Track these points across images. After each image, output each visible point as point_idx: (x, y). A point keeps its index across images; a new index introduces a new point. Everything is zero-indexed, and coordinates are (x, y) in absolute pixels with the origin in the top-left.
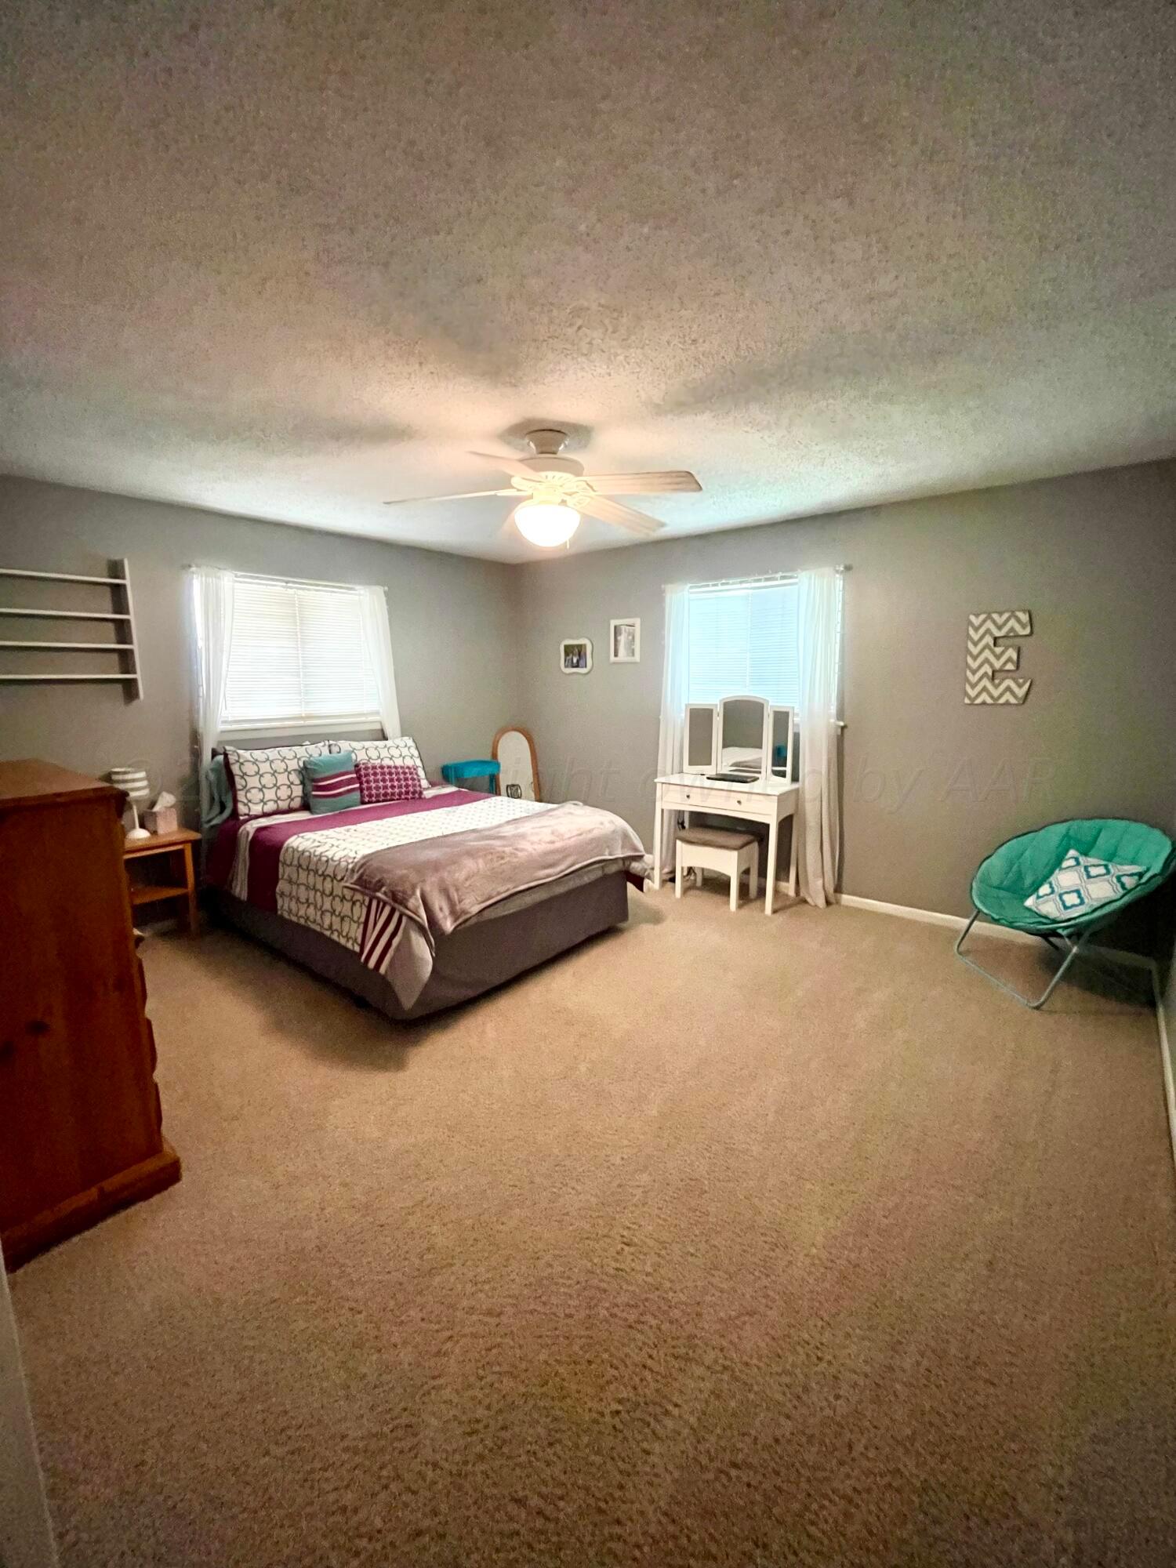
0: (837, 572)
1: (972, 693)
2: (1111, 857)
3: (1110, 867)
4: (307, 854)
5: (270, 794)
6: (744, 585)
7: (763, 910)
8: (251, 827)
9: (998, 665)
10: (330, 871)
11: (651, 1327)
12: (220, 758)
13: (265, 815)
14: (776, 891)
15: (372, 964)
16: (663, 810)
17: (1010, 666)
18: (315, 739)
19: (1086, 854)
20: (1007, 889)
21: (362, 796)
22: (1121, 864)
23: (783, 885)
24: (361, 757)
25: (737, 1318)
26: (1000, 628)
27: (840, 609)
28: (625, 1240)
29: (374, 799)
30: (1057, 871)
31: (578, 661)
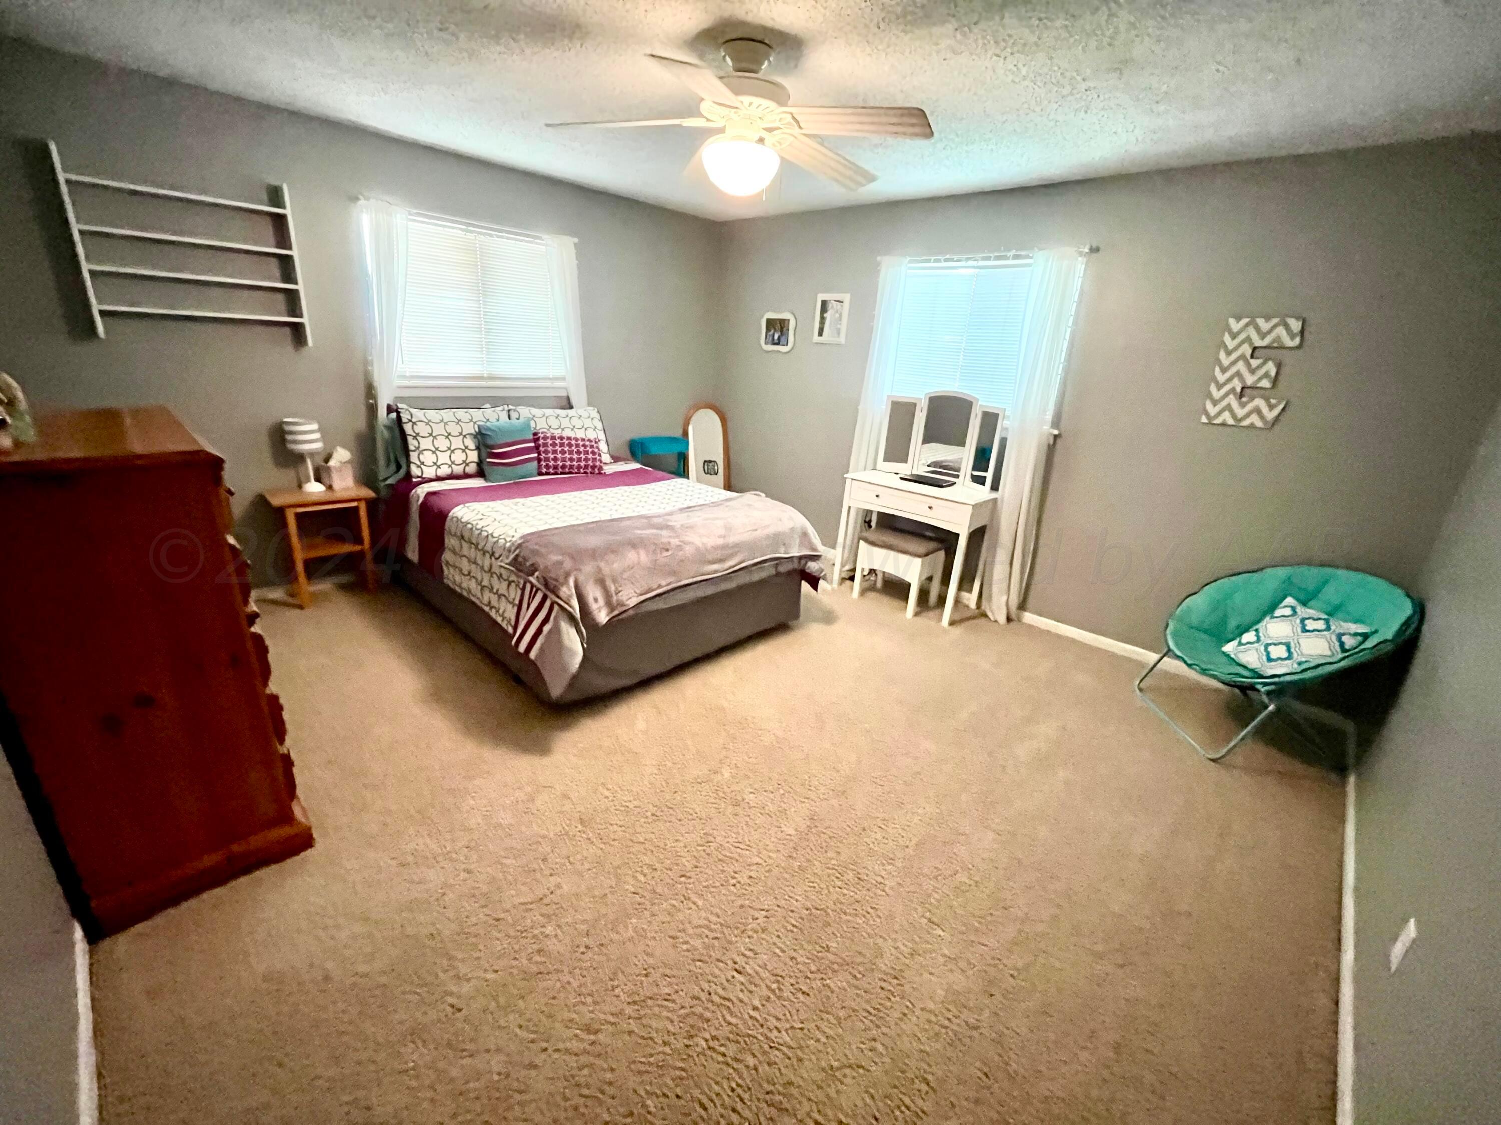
0: (1081, 254)
1: (1212, 410)
2: (1332, 612)
3: (1331, 623)
4: (469, 526)
5: (444, 458)
6: (970, 263)
7: (940, 619)
8: (421, 491)
9: (1250, 380)
10: (488, 548)
11: (747, 1067)
12: (394, 415)
13: (439, 479)
14: (957, 602)
15: (522, 648)
16: (849, 508)
17: (1266, 384)
18: (495, 402)
19: (1304, 604)
20: (1205, 632)
21: (540, 467)
22: (1346, 621)
23: (965, 595)
24: (541, 426)
25: (838, 1069)
26: (1263, 336)
27: (1076, 300)
28: (737, 967)
29: (551, 471)
30: (1268, 619)
31: (779, 338)
